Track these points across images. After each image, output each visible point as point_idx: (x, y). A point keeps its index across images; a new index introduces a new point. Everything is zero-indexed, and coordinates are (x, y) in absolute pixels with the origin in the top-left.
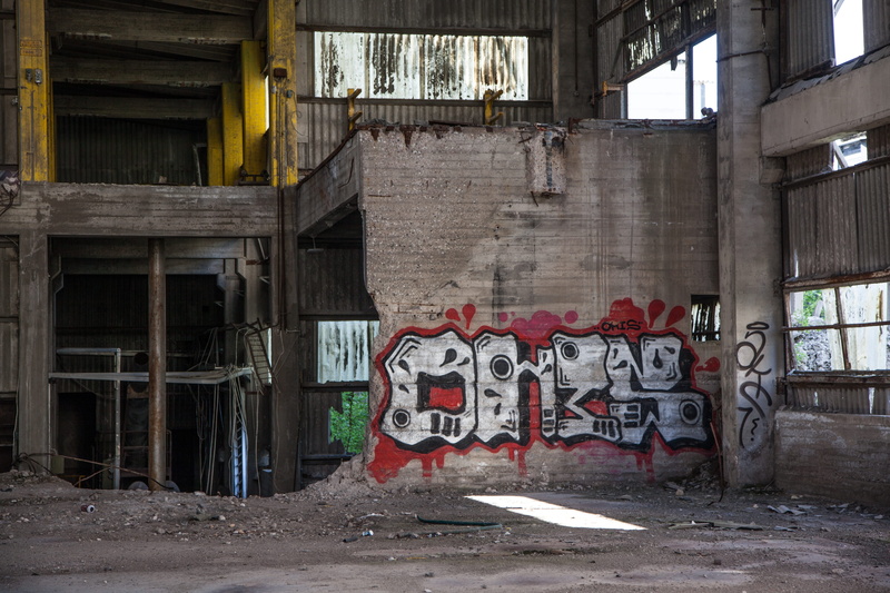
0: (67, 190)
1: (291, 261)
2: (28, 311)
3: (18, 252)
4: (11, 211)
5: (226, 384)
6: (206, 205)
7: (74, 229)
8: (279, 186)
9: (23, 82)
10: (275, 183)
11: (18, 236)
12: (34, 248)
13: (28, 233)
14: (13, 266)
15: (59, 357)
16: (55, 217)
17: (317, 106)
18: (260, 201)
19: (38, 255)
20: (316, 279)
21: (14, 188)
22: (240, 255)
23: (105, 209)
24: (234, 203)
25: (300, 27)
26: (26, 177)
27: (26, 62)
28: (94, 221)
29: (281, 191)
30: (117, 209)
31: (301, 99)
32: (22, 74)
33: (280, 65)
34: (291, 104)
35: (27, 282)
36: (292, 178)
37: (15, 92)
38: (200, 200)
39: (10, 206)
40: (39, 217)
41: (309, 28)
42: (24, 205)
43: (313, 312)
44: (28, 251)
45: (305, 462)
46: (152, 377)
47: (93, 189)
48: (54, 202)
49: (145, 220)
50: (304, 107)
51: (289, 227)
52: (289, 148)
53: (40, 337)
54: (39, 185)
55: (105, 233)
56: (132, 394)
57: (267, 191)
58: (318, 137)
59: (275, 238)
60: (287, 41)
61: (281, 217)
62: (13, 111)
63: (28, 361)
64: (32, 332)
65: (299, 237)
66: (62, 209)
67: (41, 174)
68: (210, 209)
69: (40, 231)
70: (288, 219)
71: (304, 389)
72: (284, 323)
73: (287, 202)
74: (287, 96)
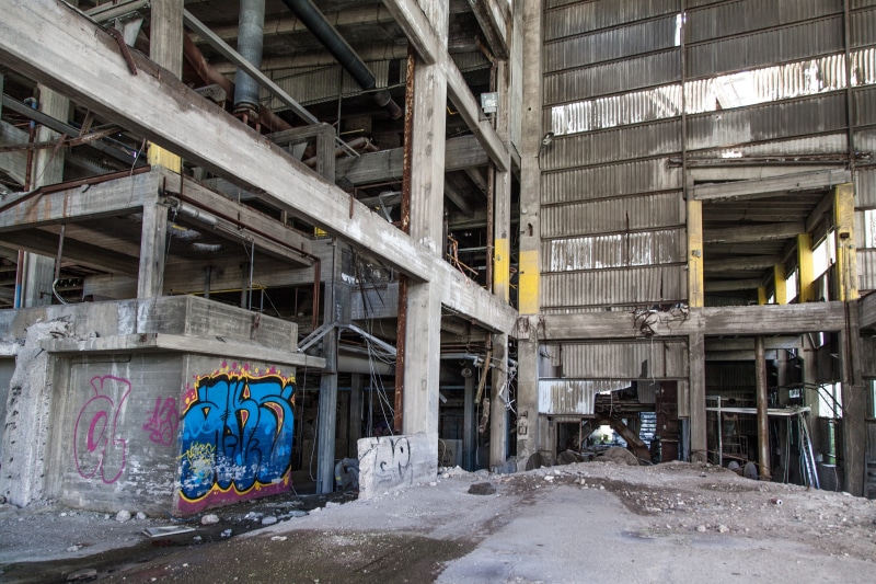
0: (713, 311)
1: (855, 344)
2: (694, 374)
3: (688, 345)
4: (685, 323)
5: (796, 416)
6: (797, 314)
7: (720, 330)
8: (845, 301)
9: (691, 257)
10: (843, 299)
11: (688, 336)
12: (697, 342)
13: (694, 334)
14: (685, 351)
15: (707, 401)
16: (708, 325)
17: (868, 253)
18: (833, 310)
19: (699, 345)
20: (871, 355)
21: (687, 311)
22: (799, 346)
23: (736, 319)
24: (815, 312)
25: (857, 209)
26: (692, 305)
27: (692, 247)
28: (730, 326)
29: (847, 303)
30: (742, 319)
31: (858, 250)
32: (690, 253)
33: (845, 231)
34: (853, 252)
35: (694, 359)
36: (855, 295)
37: (686, 263)
38: (793, 312)
39: (685, 320)
40: (700, 325)
41: (861, 209)
42: (692, 319)
43: (870, 374)
44: (694, 343)
45: (869, 465)
46: (759, 411)
47: (729, 309)
48: (707, 317)
49: (760, 324)
50: (860, 254)
51: (853, 324)
52: (851, 278)
53: (701, 387)
54: (700, 308)
55: (736, 332)
56: (727, 418)
57: (836, 304)
58: (869, 271)
59: (843, 332)
60: (849, 218)
61: (848, 318)
62: (685, 273)
63: (695, 400)
64: (697, 385)
65: (861, 330)
66: (712, 321)
67: (700, 303)
68: (800, 316)
69: (700, 332)
70: (852, 319)
71: (867, 421)
72: (852, 381)
73: (851, 310)
74: (850, 248)
